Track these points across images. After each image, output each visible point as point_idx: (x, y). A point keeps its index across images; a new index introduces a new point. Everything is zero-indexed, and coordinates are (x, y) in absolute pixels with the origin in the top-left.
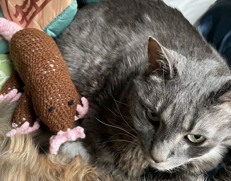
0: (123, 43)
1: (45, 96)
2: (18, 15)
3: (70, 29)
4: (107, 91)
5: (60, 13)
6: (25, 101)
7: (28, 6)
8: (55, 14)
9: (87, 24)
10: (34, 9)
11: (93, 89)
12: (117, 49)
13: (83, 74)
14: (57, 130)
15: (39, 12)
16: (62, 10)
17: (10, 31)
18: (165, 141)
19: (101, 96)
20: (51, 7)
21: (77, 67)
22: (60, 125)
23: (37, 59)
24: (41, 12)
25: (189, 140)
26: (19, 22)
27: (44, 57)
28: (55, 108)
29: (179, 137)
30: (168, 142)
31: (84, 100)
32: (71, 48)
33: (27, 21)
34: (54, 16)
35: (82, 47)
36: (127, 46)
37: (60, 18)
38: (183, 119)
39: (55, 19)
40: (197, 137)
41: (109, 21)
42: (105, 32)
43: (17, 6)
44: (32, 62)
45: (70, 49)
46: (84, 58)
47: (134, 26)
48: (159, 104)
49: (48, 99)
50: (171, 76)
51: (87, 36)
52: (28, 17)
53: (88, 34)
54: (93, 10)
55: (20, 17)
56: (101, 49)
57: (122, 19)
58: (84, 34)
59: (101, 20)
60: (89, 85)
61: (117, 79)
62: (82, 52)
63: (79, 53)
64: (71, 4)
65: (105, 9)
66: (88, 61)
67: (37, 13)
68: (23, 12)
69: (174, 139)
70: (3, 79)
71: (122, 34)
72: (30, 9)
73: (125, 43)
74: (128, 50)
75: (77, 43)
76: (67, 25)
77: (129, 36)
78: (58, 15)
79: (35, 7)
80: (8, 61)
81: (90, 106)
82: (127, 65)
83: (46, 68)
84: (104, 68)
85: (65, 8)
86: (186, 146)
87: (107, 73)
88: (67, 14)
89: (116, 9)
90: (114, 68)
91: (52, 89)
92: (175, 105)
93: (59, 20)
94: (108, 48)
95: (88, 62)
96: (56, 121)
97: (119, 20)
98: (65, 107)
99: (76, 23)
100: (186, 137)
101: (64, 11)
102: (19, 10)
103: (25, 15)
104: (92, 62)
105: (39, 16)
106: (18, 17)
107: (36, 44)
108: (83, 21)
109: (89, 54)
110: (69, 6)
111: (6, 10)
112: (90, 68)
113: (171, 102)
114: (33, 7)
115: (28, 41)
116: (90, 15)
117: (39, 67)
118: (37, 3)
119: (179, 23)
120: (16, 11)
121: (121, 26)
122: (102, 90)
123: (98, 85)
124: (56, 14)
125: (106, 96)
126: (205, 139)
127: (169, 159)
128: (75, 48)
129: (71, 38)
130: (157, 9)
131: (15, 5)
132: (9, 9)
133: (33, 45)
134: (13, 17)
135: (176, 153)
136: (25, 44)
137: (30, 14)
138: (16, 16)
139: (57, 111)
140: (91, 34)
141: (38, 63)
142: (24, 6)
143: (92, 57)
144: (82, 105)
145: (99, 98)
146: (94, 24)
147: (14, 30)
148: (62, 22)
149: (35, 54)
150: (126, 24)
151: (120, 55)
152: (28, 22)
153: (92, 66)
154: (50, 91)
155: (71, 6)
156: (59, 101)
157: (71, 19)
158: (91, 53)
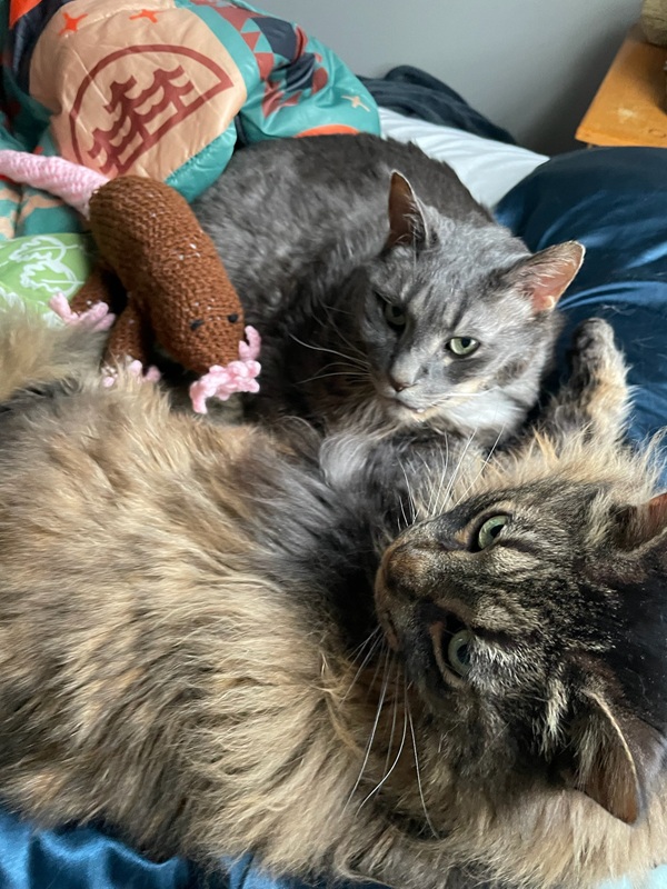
0: (335, 214)
1: (184, 298)
2: (99, 151)
3: (219, 190)
4: (302, 309)
5: (199, 150)
6: (132, 322)
7: (123, 132)
8: (187, 152)
9: (258, 179)
10: (139, 140)
11: (272, 309)
12: (324, 225)
13: (250, 279)
14: (207, 364)
15: (151, 146)
16: (203, 145)
17: (83, 185)
18: (413, 349)
19: (290, 319)
20: (179, 138)
21: (236, 266)
22: (213, 356)
23: (163, 232)
24: (155, 147)
25: (452, 351)
26: (101, 168)
27: (178, 229)
28: (203, 323)
29: (437, 342)
30: (418, 350)
31: (251, 332)
32: (223, 227)
33: (119, 166)
34: (186, 156)
35: (246, 224)
36: (343, 220)
37: (198, 162)
38: (444, 309)
39: (187, 164)
40: (465, 341)
41: (306, 176)
42: (296, 196)
43: (97, 131)
44: (153, 237)
45: (220, 230)
46: (254, 247)
47: (358, 184)
48: (406, 288)
49: (190, 306)
50: (428, 244)
51: (259, 203)
52: (123, 158)
53: (260, 199)
54: (270, 152)
55: (102, 158)
56: (290, 228)
57: (333, 171)
58: (253, 199)
59: (290, 173)
60: (263, 300)
61: (324, 284)
62: (248, 234)
63: (239, 237)
64: (224, 134)
65: (296, 154)
66: (262, 252)
67: (147, 149)
68: (111, 146)
69: (428, 345)
70: (71, 285)
71: (335, 199)
72: (129, 138)
73: (340, 214)
74: (347, 227)
75: (237, 215)
76: (211, 182)
77: (350, 202)
78: (194, 154)
79: (142, 134)
80: (81, 248)
81: (263, 342)
82: (345, 255)
83: (182, 249)
84: (296, 263)
85: (212, 139)
86: (447, 361)
87: (304, 273)
88: (213, 154)
89: (319, 155)
90: (318, 262)
91: (198, 286)
92: (432, 288)
93: (196, 168)
94: (306, 225)
95: (261, 255)
96: (205, 350)
97: (327, 175)
98: (224, 324)
99: (233, 178)
100: (447, 347)
101: (208, 147)
102: (102, 141)
103: (114, 153)
104: (271, 252)
105: (150, 154)
106: (99, 157)
107: (156, 203)
108: (249, 172)
109: (264, 238)
110: (219, 138)
111: (69, 140)
112: (266, 267)
113: (426, 283)
114: (138, 134)
115: (140, 198)
116: (264, 163)
117: (169, 247)
118: (147, 126)
119: (449, 187)
120: (96, 143)
121: (331, 184)
122: (291, 308)
123: (283, 299)
124: (190, 152)
125: (300, 319)
126: (479, 345)
127: (419, 381)
128: (231, 227)
129: (222, 207)
130: (406, 158)
131: (92, 129)
132: (77, 137)
133: (153, 205)
134: (86, 157)
135: (430, 371)
136: (132, 203)
137: (130, 150)
138: (93, 154)
139: (208, 328)
140: (267, 198)
141: (165, 239)
142: (114, 132)
143: (271, 244)
144: (248, 342)
145: (286, 322)
146: (273, 180)
147: (94, 182)
148: (202, 173)
149: (158, 221)
150: (343, 181)
151: (331, 236)
152: (123, 168)
153: (270, 262)
154: (193, 291)
155: (223, 138)
156: (211, 311)
157: (221, 169)
158: (267, 235)
